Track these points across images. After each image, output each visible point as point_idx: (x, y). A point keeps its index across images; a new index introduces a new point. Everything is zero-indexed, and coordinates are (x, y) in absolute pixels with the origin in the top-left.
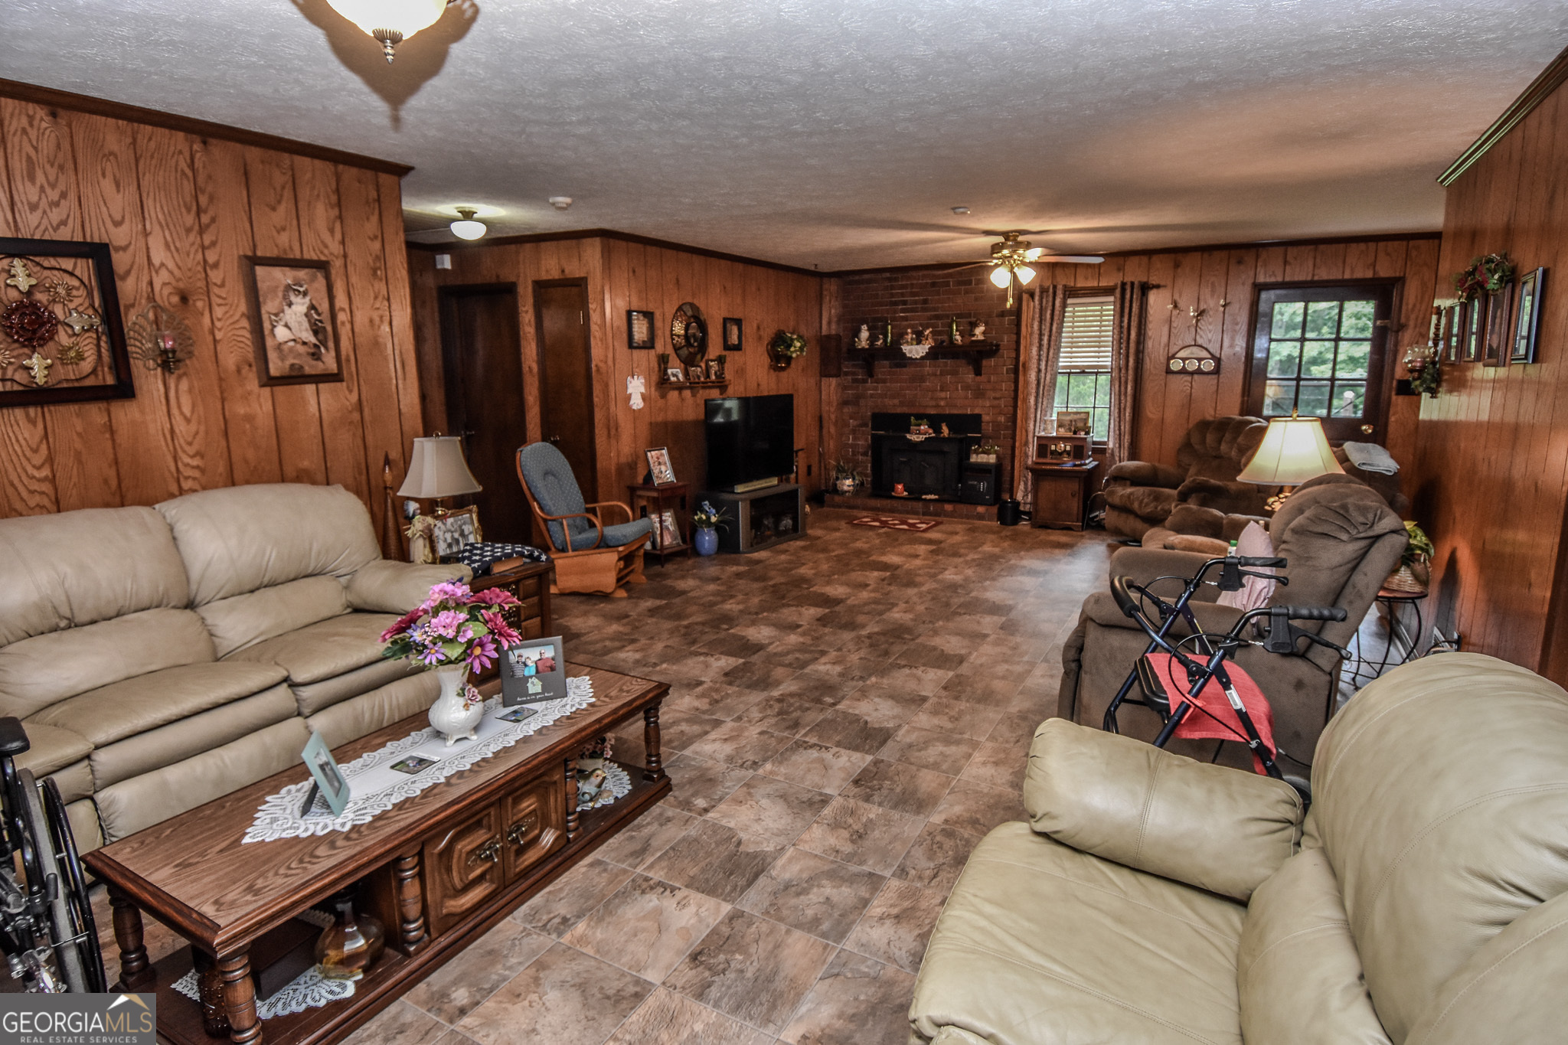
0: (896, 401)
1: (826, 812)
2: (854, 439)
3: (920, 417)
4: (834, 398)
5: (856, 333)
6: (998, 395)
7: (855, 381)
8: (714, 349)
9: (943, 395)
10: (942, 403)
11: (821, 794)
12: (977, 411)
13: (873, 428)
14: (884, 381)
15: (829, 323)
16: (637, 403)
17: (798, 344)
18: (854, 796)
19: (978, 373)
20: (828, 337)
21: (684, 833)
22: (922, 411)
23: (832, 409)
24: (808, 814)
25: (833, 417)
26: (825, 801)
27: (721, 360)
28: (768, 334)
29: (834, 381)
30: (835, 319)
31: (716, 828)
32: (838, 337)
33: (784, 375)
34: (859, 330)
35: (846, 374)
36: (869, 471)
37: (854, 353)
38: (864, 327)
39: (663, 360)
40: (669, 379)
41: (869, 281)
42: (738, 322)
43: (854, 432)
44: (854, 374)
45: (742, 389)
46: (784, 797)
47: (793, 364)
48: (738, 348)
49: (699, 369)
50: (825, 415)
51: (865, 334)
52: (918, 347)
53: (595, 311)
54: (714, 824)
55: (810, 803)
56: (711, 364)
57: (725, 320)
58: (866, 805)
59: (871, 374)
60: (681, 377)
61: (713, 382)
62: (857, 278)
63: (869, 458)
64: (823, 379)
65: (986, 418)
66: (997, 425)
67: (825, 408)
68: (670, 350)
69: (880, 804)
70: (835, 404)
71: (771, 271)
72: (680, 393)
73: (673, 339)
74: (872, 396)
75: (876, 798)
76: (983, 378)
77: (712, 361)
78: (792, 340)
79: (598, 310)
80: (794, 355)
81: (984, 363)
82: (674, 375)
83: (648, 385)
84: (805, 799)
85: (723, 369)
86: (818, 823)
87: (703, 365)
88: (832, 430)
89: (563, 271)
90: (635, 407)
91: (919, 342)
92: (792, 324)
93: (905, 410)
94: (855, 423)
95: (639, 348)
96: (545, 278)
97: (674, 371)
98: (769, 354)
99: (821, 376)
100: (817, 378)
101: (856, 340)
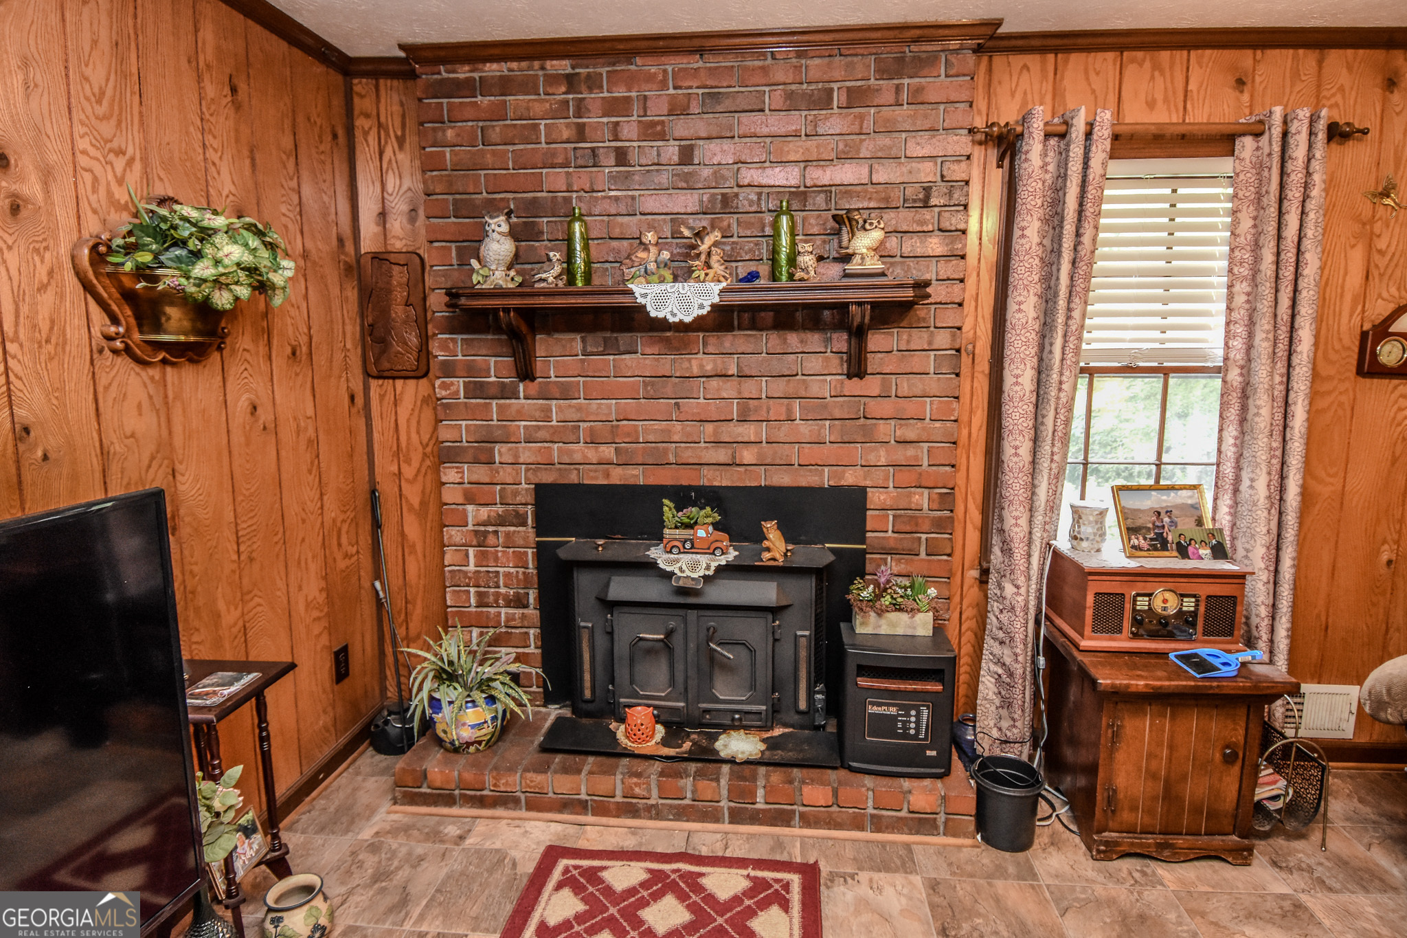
0: (608, 452)
2: (482, 559)
3: (684, 496)
4: (410, 436)
5: (472, 245)
6: (911, 435)
7: (476, 390)
9: (748, 431)
10: (748, 456)
12: (850, 478)
13: (540, 529)
14: (566, 393)
15: (383, 215)
19: (856, 368)
20: (379, 258)
22: (685, 478)
23: (408, 472)
25: (413, 494)
29: (410, 391)
30: (400, 206)
32: (415, 260)
35: (448, 370)
36: (532, 650)
38: (498, 225)
41: (505, 86)
43: (480, 539)
44: (471, 370)
50: (387, 488)
51: (500, 245)
52: (686, 288)
59: (526, 373)
63: (533, 612)
64: (374, 384)
65: (875, 498)
66: (909, 521)
67: (385, 466)
70: (416, 458)
74: (531, 436)
76: (871, 385)
78: (206, 234)
81: (876, 341)
88: (413, 529)
91: (682, 274)
93: (637, 476)
94: (484, 512)
98: (87, 287)
99: (367, 374)
100: (357, 384)
101: (474, 263)
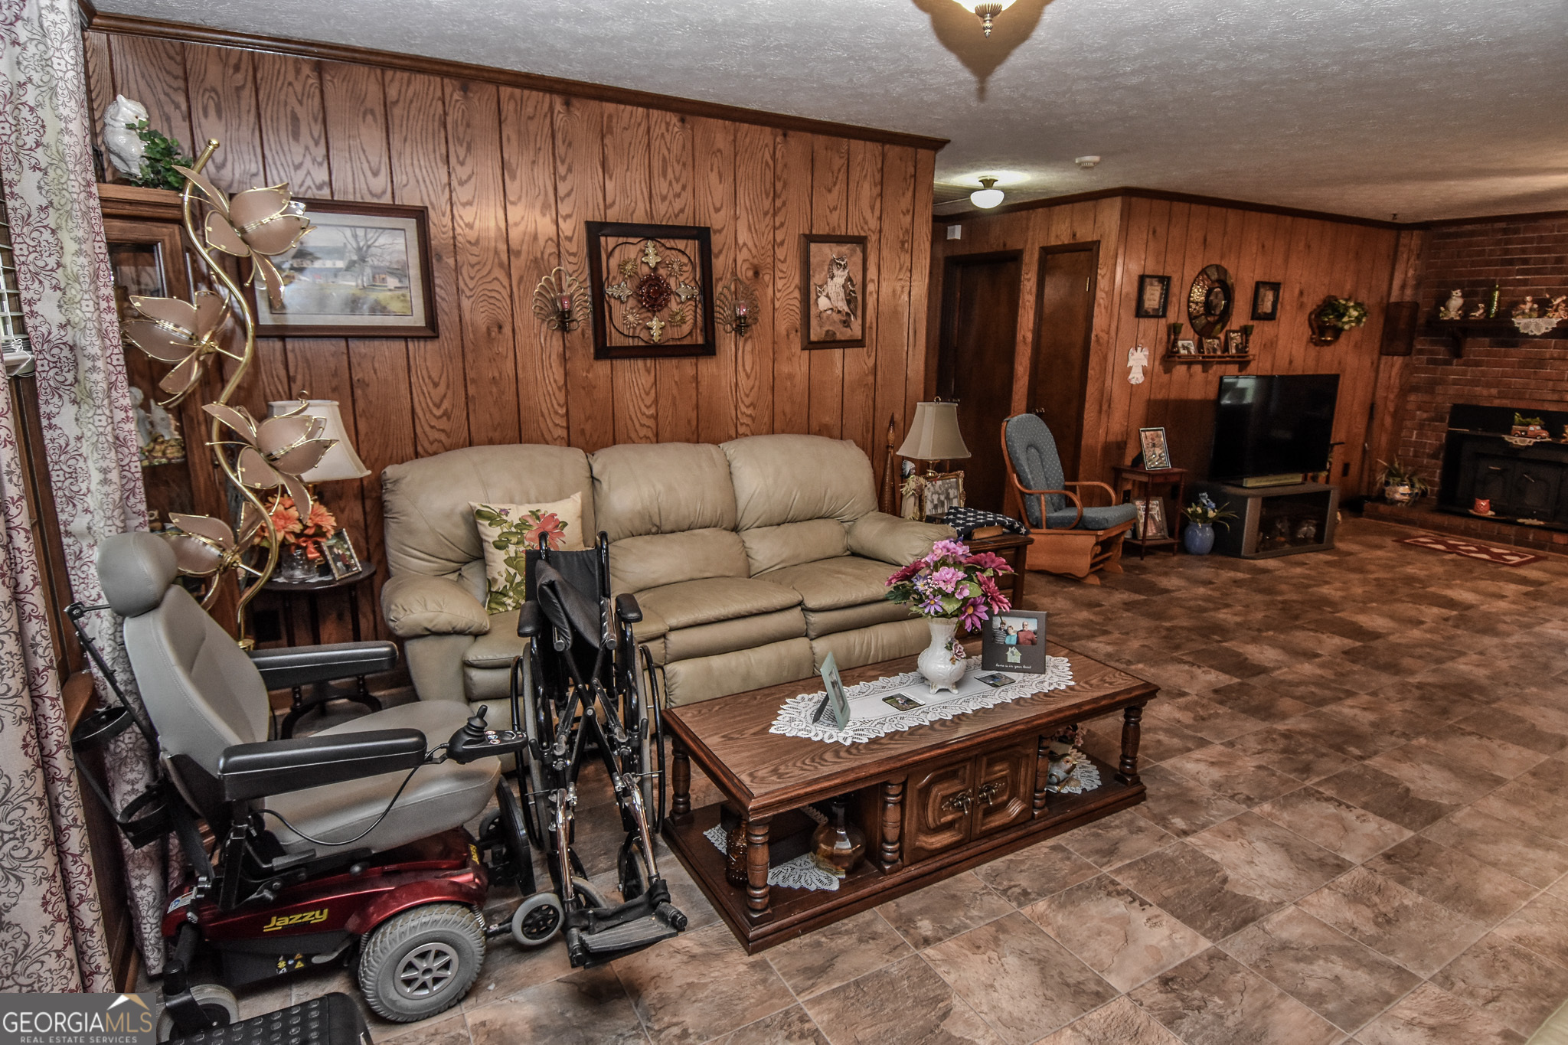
1: (1342, 879)
2: (1420, 435)
3: (1527, 413)
4: (1395, 381)
5: (1444, 299)
7: (1432, 361)
8: (1240, 317)
11: (1337, 857)
13: (1451, 425)
14: (1477, 364)
15: (1403, 287)
16: (1136, 377)
17: (1355, 314)
18: (1384, 873)
20: (1398, 305)
21: (1156, 849)
22: (1533, 406)
23: (1392, 396)
24: (1317, 876)
25: (1391, 406)
26: (1341, 867)
27: (1246, 331)
28: (1312, 301)
29: (1399, 360)
30: (1412, 282)
31: (1196, 855)
32: (1415, 306)
33: (1327, 352)
34: (1449, 297)
35: (1421, 352)
36: (1436, 478)
37: (1436, 327)
38: (1457, 293)
39: (1174, 330)
40: (1178, 352)
41: (1472, 234)
42: (1275, 287)
43: (1420, 426)
44: (1432, 352)
45: (1268, 365)
46: (1286, 847)
47: (1343, 339)
48: (1271, 317)
49: (1216, 341)
50: (1379, 402)
51: (1456, 301)
52: (1540, 321)
53: (1103, 277)
54: (1194, 851)
55: (1321, 864)
56: (1232, 335)
57: (1258, 285)
58: (1400, 888)
59: (1458, 354)
60: (1193, 349)
61: (1233, 357)
62: (1453, 229)
63: (1440, 462)
64: (1384, 358)
67: (1381, 394)
68: (1184, 320)
69: (1421, 892)
70: (1396, 390)
71: (1328, 224)
72: (1189, 368)
73: (1189, 307)
74: (1455, 382)
75: (1415, 883)
77: (1234, 332)
78: (1347, 308)
79: (1108, 275)
80: (1347, 327)
82: (1184, 347)
83: (1152, 358)
84: (1314, 858)
85: (1247, 341)
86: (1330, 888)
87: (1222, 336)
88: (1388, 420)
89: (1074, 235)
90: (1133, 382)
91: (1542, 314)
92: (1348, 287)
93: (1507, 403)
94: (1425, 415)
95: (1147, 315)
96: (1053, 243)
97: (1186, 343)
98: (1311, 325)
99: (1381, 353)
100: (1375, 356)
101: (1442, 309)
